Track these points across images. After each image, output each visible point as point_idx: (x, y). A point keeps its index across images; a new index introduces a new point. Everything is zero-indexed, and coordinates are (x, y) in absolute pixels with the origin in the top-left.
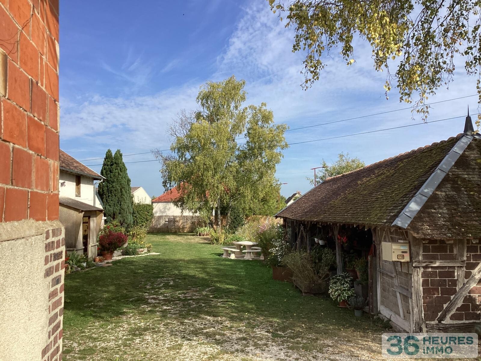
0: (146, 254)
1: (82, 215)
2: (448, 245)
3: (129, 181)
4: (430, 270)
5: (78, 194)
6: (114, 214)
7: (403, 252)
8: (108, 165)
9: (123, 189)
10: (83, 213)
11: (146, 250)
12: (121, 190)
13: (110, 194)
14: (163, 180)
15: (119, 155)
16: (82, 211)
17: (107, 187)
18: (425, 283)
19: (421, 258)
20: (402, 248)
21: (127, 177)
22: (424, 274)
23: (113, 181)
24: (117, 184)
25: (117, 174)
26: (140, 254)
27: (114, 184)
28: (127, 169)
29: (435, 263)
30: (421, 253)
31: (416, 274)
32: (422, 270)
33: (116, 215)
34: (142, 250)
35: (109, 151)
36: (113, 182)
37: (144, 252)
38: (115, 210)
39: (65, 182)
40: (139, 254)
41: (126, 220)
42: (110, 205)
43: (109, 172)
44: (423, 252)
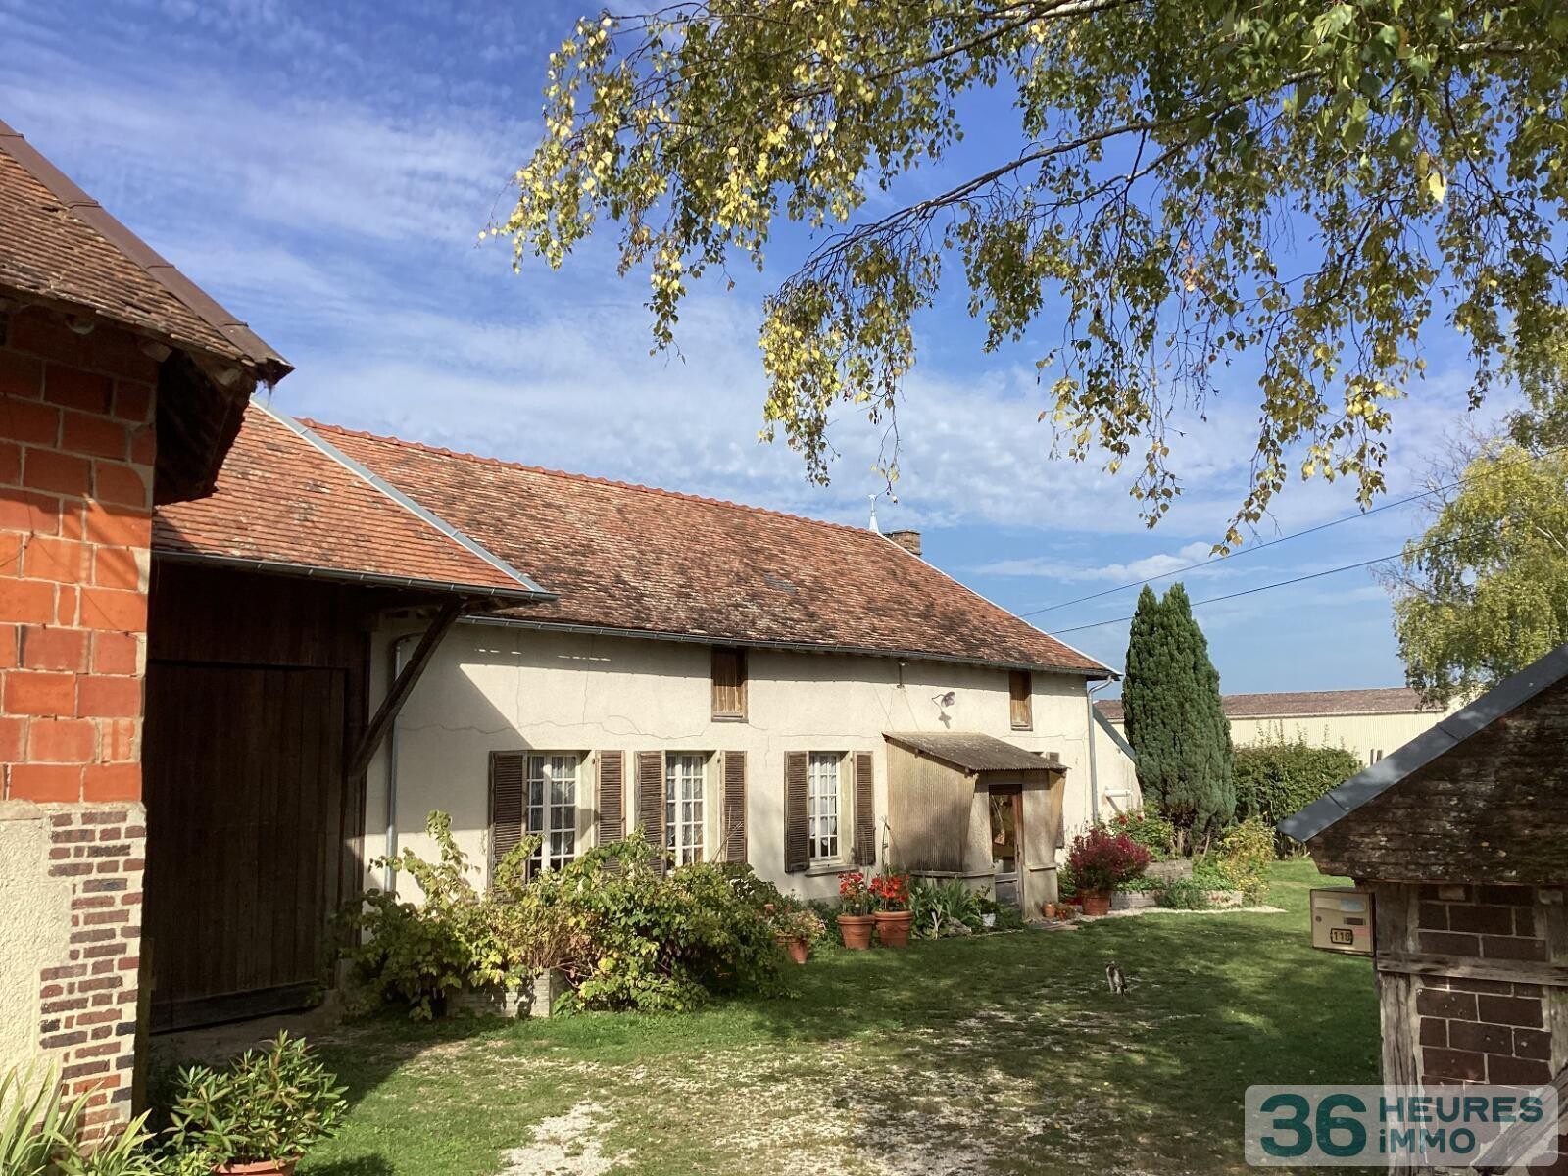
0: (1236, 910)
1: (972, 781)
2: (1448, 904)
3: (1213, 677)
4: (1448, 989)
5: (1025, 725)
6: (1165, 781)
7: (1349, 921)
8: (1141, 635)
9: (1187, 705)
10: (976, 776)
11: (1238, 896)
12: (1181, 705)
13: (1149, 721)
14: (1406, 667)
15: (1179, 600)
16: (972, 773)
17: (1142, 697)
18: (1431, 1033)
19: (1412, 945)
20: (1344, 908)
21: (1207, 664)
22: (1425, 1003)
23: (1154, 679)
24: (1169, 690)
25: (1165, 659)
26: (1213, 907)
27: (1158, 689)
28: (1205, 643)
29: (1456, 966)
30: (1413, 926)
31: (1391, 998)
32: (1418, 986)
33: (1169, 782)
34: (1222, 894)
35: (1147, 592)
36: (1155, 684)
37: (1231, 902)
38: (1165, 767)
39: (952, 694)
40: (1207, 907)
41: (1204, 801)
42: (1150, 754)
43: (1145, 655)
44: (1421, 926)
